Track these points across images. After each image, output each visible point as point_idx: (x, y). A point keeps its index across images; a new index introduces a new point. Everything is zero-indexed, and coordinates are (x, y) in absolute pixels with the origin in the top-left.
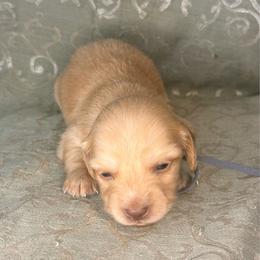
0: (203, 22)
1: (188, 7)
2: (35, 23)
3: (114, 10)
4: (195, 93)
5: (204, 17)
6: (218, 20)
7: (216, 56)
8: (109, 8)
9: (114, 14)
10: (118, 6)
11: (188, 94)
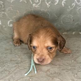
0: (69, 9)
1: (64, 4)
2: (10, 9)
3: (39, 4)
4: (66, 33)
5: (69, 7)
6: (74, 8)
7: (73, 20)
8: (37, 4)
9: (39, 5)
10: (40, 3)
11: (63, 34)
